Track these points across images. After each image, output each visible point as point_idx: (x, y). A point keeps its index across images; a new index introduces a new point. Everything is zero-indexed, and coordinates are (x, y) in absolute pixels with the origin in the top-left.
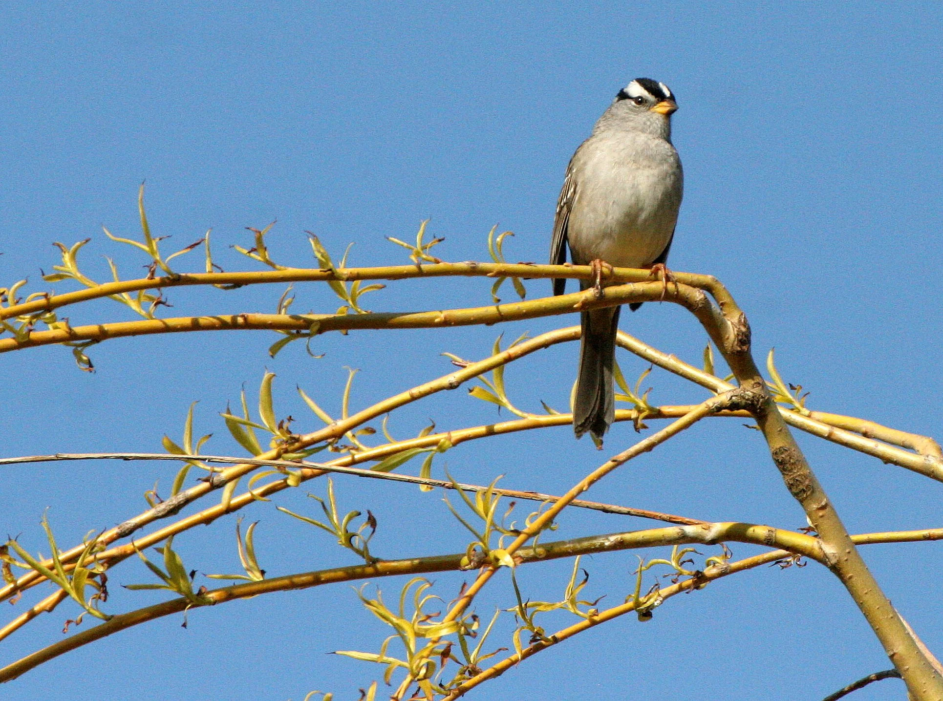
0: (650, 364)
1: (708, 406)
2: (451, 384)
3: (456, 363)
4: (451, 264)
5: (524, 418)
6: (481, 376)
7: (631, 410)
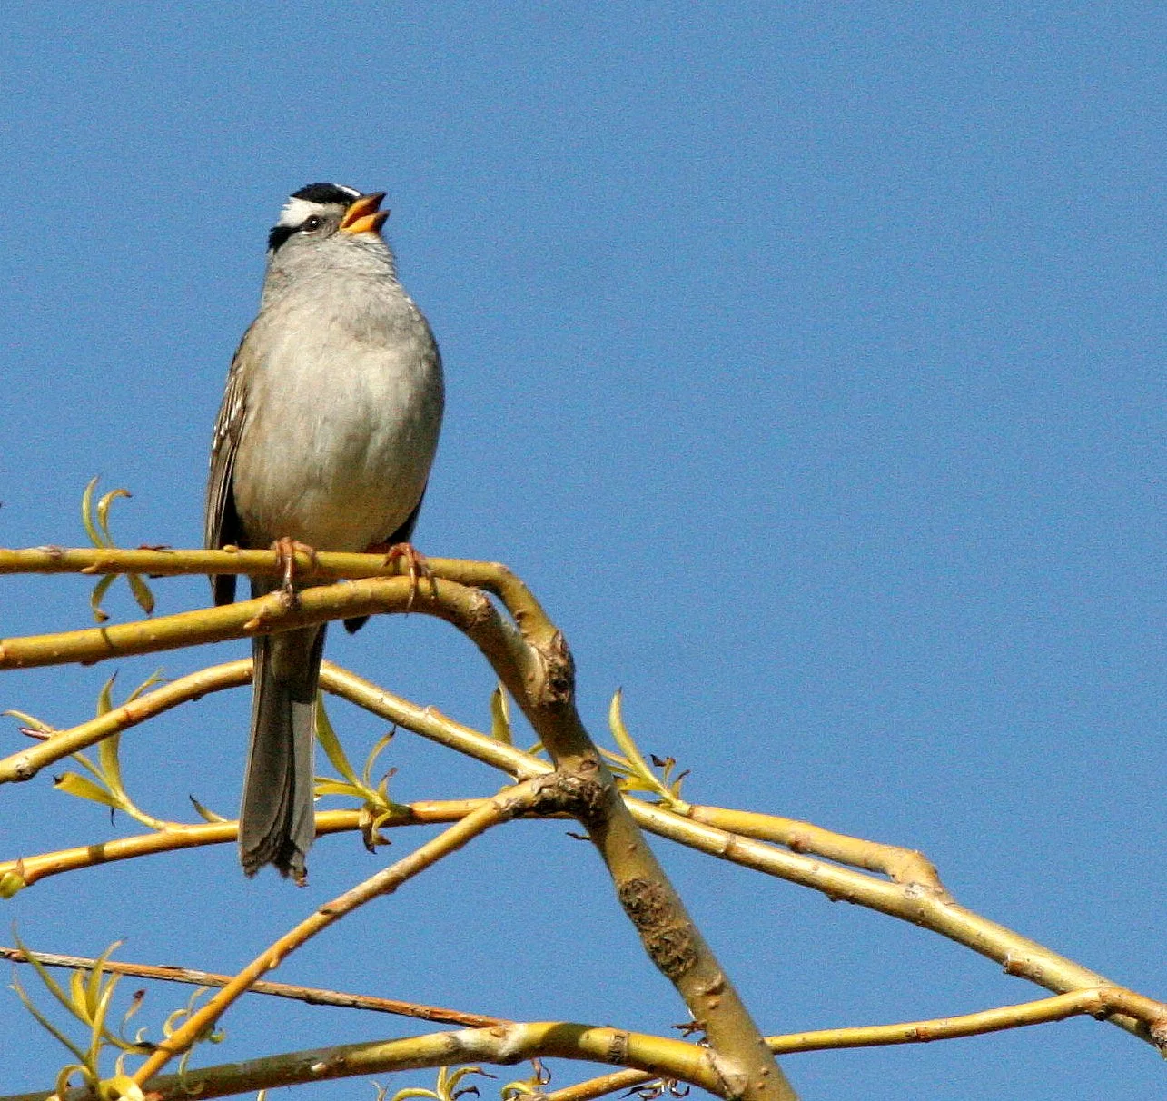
0: (390, 726)
1: (497, 807)
2: (20, 771)
3: (31, 732)
4: (13, 552)
5: (159, 830)
6: (78, 754)
7: (358, 810)
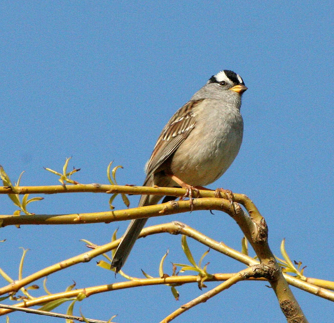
0: (208, 248)
1: (241, 275)
2: (85, 259)
3: (89, 246)
4: (84, 185)
5: (130, 280)
6: (104, 254)
7: (197, 276)
